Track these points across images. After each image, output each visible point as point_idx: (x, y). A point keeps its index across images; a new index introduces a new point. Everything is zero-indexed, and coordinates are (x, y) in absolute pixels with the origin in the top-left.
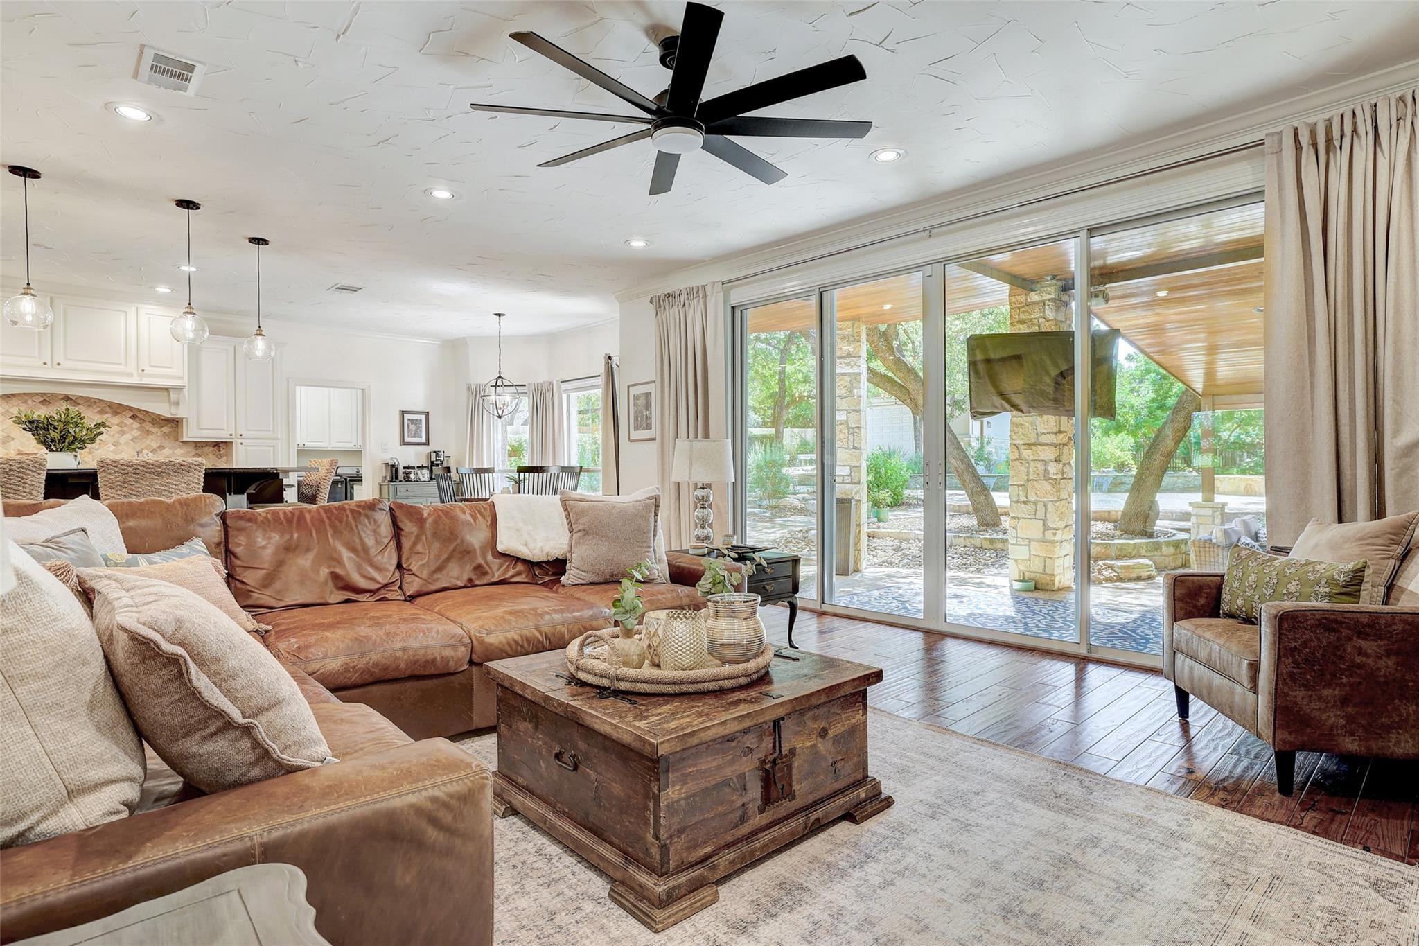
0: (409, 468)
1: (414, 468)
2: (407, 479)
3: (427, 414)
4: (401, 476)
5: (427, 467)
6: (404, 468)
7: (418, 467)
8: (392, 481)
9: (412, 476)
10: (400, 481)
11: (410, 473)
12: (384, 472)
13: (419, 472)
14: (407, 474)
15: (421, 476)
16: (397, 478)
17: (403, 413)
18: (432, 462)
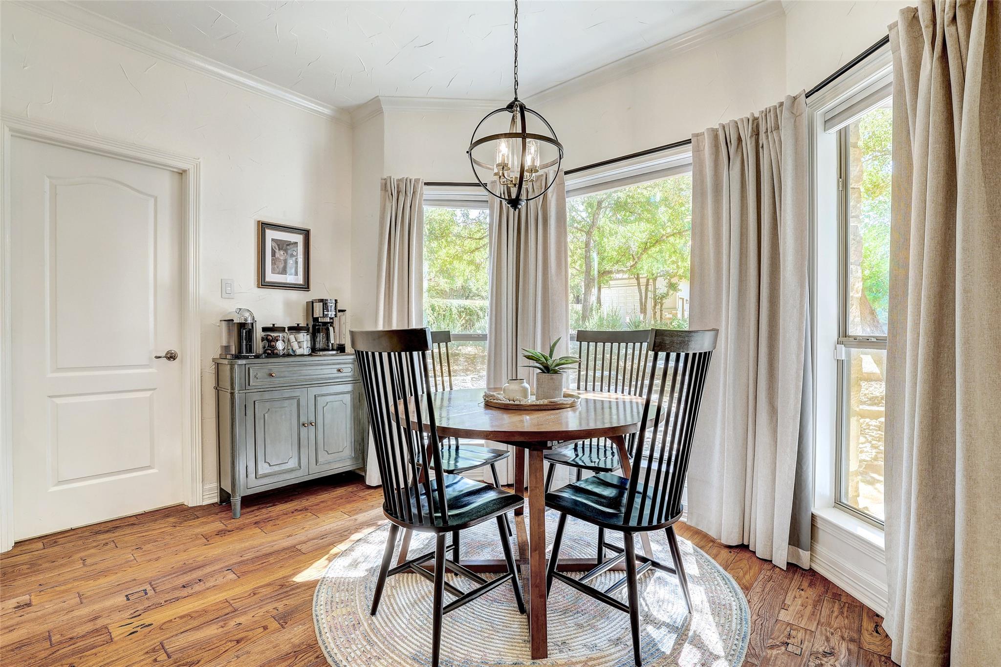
0: (273, 329)
1: (282, 330)
2: (270, 352)
3: (306, 234)
4: (258, 346)
5: (306, 329)
6: (265, 329)
7: (290, 329)
8: (238, 356)
9: (280, 345)
10: (257, 357)
11: (276, 340)
12: (223, 338)
13: (292, 338)
14: (269, 342)
15: (295, 346)
16: (250, 349)
17: (263, 227)
18: (316, 320)
